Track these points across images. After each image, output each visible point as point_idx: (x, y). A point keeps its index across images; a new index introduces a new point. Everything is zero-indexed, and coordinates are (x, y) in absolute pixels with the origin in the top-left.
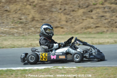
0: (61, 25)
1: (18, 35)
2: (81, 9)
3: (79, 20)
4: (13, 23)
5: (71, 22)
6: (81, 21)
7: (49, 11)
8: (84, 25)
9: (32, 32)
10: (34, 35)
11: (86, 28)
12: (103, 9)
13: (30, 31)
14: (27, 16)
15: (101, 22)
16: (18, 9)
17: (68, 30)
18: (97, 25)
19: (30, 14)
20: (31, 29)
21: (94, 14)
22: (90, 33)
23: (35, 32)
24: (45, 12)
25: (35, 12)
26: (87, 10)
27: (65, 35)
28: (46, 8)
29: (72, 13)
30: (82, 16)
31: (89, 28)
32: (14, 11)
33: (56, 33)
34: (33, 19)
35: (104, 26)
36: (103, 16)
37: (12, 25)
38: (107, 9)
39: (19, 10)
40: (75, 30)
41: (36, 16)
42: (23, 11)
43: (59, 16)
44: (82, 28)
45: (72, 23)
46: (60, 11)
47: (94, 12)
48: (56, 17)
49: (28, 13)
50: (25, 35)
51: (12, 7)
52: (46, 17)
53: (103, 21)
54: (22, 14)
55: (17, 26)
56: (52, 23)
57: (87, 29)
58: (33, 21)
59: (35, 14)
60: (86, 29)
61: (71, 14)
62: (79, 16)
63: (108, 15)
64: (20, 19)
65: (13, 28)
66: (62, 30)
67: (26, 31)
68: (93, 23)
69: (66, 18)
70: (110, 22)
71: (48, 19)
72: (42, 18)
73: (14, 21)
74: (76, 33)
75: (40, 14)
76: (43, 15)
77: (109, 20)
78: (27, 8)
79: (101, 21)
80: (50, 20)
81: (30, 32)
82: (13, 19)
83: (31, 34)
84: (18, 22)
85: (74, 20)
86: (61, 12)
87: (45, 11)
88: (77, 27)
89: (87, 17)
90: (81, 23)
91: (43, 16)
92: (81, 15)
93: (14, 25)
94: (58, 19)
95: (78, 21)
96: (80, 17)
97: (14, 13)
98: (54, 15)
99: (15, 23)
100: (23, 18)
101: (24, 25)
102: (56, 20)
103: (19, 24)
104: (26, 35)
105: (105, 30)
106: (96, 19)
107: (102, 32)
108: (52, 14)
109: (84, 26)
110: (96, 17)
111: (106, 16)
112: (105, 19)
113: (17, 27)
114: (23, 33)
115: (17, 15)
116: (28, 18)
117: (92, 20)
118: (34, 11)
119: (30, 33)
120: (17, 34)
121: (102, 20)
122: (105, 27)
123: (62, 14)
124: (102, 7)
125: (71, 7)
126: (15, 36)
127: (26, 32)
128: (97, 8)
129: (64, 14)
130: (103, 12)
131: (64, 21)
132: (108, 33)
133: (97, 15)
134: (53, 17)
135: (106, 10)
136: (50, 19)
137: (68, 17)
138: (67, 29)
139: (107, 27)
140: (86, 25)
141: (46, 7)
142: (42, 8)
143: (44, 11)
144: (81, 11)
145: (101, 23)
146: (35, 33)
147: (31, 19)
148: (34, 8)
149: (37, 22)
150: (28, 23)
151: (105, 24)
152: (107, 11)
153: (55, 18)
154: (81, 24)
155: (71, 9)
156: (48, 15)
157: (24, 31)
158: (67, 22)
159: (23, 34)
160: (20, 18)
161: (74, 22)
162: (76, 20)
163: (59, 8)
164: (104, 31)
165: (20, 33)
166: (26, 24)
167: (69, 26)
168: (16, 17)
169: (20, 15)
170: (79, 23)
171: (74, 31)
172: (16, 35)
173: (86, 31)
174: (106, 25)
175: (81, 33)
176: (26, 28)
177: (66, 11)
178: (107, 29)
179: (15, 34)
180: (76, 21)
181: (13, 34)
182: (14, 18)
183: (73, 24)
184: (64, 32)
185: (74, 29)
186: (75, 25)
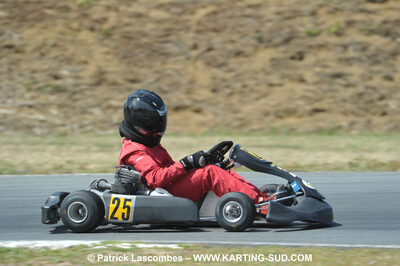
0: (196, 101)
1: (45, 131)
2: (267, 47)
3: (257, 85)
4: (29, 90)
5: (228, 91)
6: (264, 88)
7: (155, 51)
8: (273, 103)
9: (94, 123)
10: (101, 133)
11: (280, 114)
12: (340, 49)
13: (88, 119)
14: (80, 67)
15: (330, 94)
16: (51, 42)
17: (219, 120)
18: (317, 105)
19: (89, 60)
20: (91, 113)
21: (307, 67)
22: (292, 131)
23: (103, 122)
24: (142, 55)
25: (107, 53)
26: (285, 52)
27: (204, 134)
28: (147, 44)
29: (233, 62)
30: (268, 74)
31: (290, 112)
32: (38, 48)
33: (178, 128)
34: (100, 79)
35: (341, 109)
36: (338, 76)
37: (28, 95)
38: (355, 50)
39: (55, 46)
40: (241, 119)
41: (110, 69)
42: (65, 50)
43: (191, 69)
44: (267, 114)
45: (231, 94)
46: (194, 53)
47: (309, 59)
48: (180, 75)
49: (83, 58)
50: (69, 132)
51: (29, 36)
52: (143, 71)
53: (336, 91)
54: (62, 61)
55: (43, 99)
56: (165, 92)
57: (281, 117)
58: (98, 84)
59: (107, 60)
60: (279, 116)
61: (232, 66)
62: (257, 73)
63: (356, 71)
64: (57, 78)
65: (30, 107)
66: (198, 118)
67: (75, 119)
68: (303, 97)
69: (214, 78)
70: (361, 95)
71: (151, 78)
72: (131, 77)
73: (36, 83)
74: (246, 130)
75: (126, 61)
76: (135, 65)
77: (360, 89)
78: (80, 41)
79: (331, 90)
80: (157, 85)
81: (86, 122)
82: (32, 78)
83: (89, 128)
84: (48, 86)
85: (238, 86)
86: (197, 58)
87: (142, 52)
88: (248, 109)
89: (284, 77)
90: (265, 96)
91: (135, 69)
92: (263, 70)
93: (32, 98)
94: (184, 80)
95: (252, 91)
96: (261, 76)
97: (37, 54)
98: (171, 66)
99: (39, 89)
100: (65, 72)
101: (70, 98)
102: (176, 85)
103: (52, 93)
104: (73, 130)
105: (344, 122)
106: (316, 83)
107: (334, 131)
108: (164, 63)
109: (273, 106)
110: (316, 79)
111: (350, 75)
112: (348, 86)
113: (44, 105)
114: (63, 125)
115: (45, 64)
116: (82, 74)
117: (299, 89)
118: (105, 49)
119: (88, 125)
120: (42, 127)
121: (335, 87)
122: (345, 113)
123: (200, 64)
124: (336, 45)
125: (233, 42)
126: (35, 135)
127: (73, 123)
128: (321, 47)
129: (208, 64)
130: (340, 60)
131: (207, 87)
132: (354, 132)
133: (318, 69)
134: (169, 72)
135: (351, 53)
136: (158, 80)
137: (220, 73)
138: (216, 114)
139: (353, 113)
140: (279, 104)
141: (145, 40)
142: (134, 42)
143: (137, 51)
144: (265, 55)
145: (333, 97)
146: (105, 125)
147: (91, 77)
148: (107, 42)
149: (113, 87)
150: (81, 92)
151: (344, 101)
152: (353, 58)
153: (177, 78)
154: (263, 101)
155: (230, 47)
156: (150, 67)
157: (67, 117)
158: (214, 91)
159: (62, 129)
160: (55, 73)
161: (241, 93)
162: (245, 86)
163: (190, 43)
164: (340, 128)
165: (53, 126)
166: (75, 93)
167: (221, 105)
168: (44, 71)
169: (55, 64)
170: (254, 96)
171: (236, 123)
172: (37, 131)
173: (278, 123)
174: (349, 106)
175: (261, 129)
176: (74, 108)
177: (212, 53)
178: (352, 118)
179: (34, 127)
180: (246, 90)
181: (29, 128)
182: (34, 72)
183: (235, 100)
184: (203, 124)
185: (239, 116)
186: (241, 101)
